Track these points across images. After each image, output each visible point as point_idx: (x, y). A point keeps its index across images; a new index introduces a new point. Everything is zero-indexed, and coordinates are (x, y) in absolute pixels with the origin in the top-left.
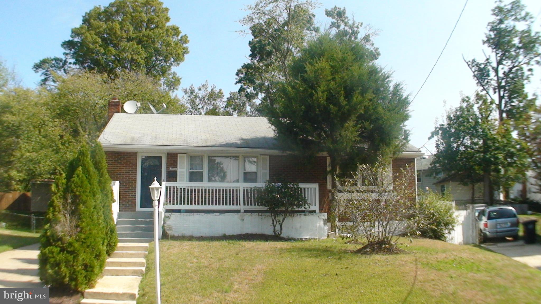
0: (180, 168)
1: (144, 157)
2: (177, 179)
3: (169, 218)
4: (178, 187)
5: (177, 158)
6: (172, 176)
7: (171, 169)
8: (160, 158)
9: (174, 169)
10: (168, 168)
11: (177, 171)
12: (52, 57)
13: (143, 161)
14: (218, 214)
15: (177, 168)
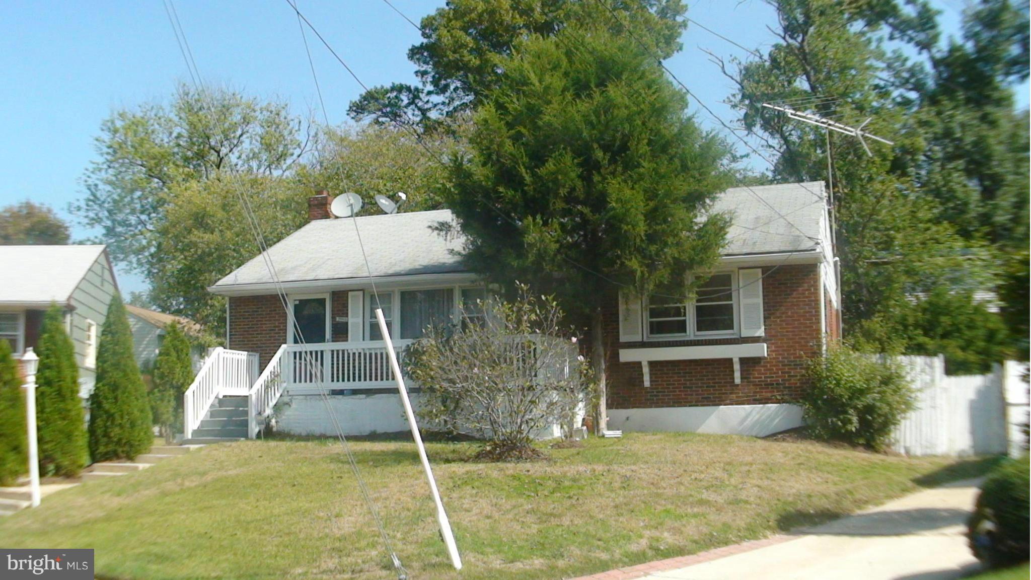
0: (352, 317)
1: (297, 302)
2: (347, 337)
3: (290, 406)
4: (349, 351)
5: (347, 300)
6: (341, 332)
7: (338, 319)
8: (322, 302)
9: (343, 320)
10: (333, 318)
11: (347, 323)
12: (388, 86)
13: (298, 309)
14: (363, 396)
15: (347, 316)
